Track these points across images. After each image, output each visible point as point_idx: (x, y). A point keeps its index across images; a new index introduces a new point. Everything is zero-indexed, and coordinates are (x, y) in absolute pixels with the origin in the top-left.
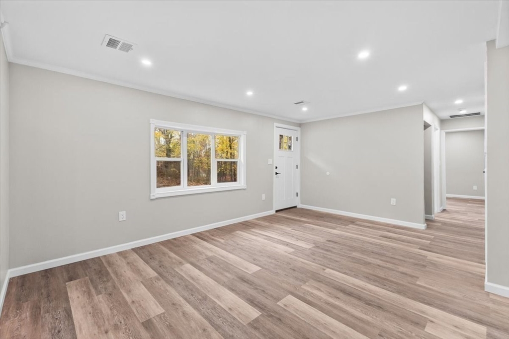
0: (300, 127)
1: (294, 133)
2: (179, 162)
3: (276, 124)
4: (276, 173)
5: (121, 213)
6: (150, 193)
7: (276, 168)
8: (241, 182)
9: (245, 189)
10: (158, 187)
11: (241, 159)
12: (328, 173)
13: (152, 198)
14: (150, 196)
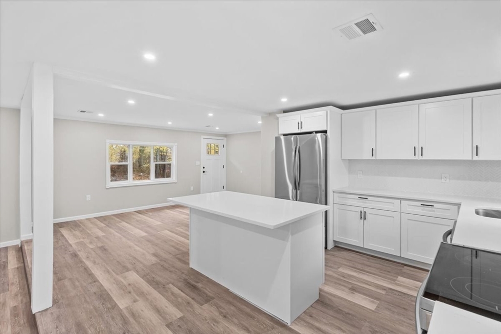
0: (226, 137)
1: (221, 142)
2: (127, 166)
3: (203, 137)
4: (204, 172)
5: (87, 196)
6: (106, 184)
7: (204, 168)
8: (173, 178)
9: (176, 183)
10: (111, 181)
11: (174, 162)
12: (241, 172)
13: (107, 187)
14: (106, 187)
